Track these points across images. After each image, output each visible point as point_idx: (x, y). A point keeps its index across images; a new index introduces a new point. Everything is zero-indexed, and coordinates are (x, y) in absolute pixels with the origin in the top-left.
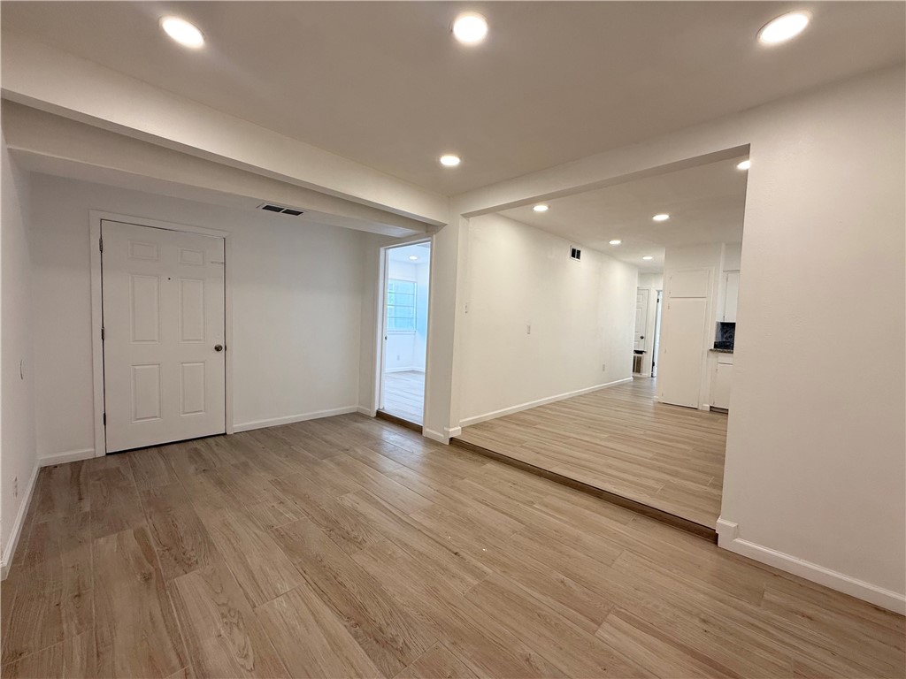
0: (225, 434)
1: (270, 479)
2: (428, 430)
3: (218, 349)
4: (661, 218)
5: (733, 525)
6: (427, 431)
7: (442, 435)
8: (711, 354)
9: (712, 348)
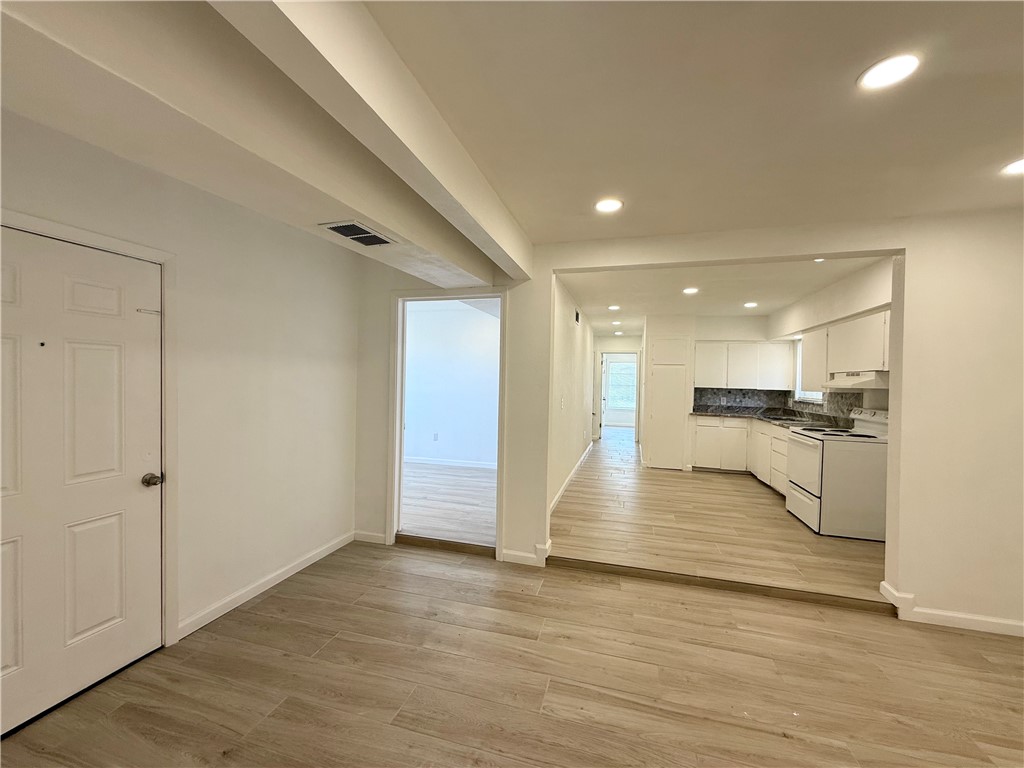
0: (163, 647)
1: (390, 720)
2: (504, 551)
3: (149, 481)
4: (690, 291)
5: (911, 596)
6: (504, 553)
7: (533, 556)
8: (693, 418)
9: (692, 412)
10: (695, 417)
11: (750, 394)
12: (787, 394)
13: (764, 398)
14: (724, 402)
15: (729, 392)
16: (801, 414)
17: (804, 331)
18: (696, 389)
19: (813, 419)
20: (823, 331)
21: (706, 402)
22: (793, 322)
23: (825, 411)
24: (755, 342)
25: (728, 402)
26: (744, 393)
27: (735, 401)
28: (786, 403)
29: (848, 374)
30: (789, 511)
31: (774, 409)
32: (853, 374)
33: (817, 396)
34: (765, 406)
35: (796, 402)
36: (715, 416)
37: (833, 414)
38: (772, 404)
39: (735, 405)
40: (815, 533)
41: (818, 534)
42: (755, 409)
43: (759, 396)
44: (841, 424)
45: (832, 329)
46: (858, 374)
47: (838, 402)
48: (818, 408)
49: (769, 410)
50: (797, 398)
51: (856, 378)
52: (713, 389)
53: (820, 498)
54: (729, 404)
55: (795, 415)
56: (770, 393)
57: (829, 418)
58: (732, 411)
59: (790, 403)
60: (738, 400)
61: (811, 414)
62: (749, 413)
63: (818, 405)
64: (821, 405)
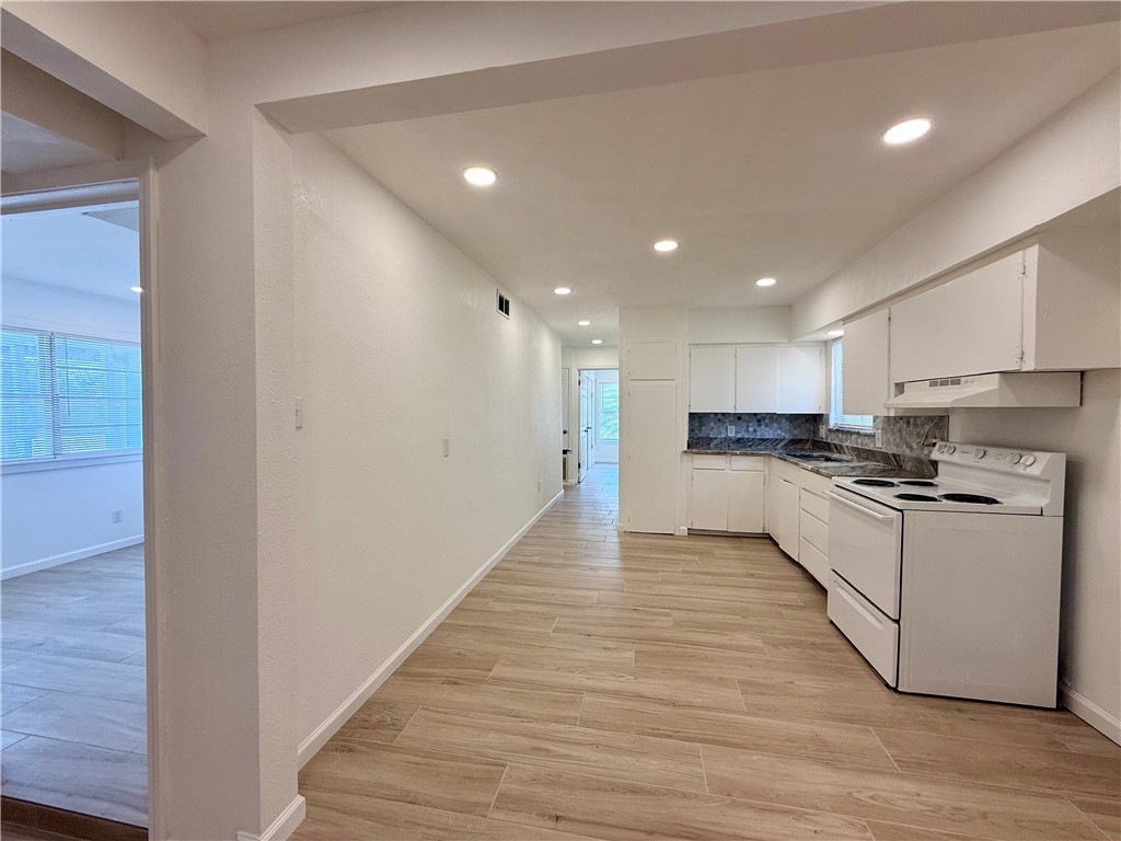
8: (685, 457)
9: (686, 449)
10: (690, 456)
11: (767, 421)
12: (816, 419)
13: (786, 425)
14: (732, 432)
15: (739, 418)
16: (839, 449)
17: (846, 320)
18: (690, 414)
19: (858, 456)
20: (882, 313)
21: (706, 433)
22: (830, 307)
23: (879, 445)
24: (772, 344)
25: (737, 432)
26: (759, 418)
27: (747, 431)
28: (816, 432)
29: (934, 383)
30: (831, 622)
31: (801, 440)
32: (944, 382)
33: (864, 422)
34: (788, 436)
35: (830, 430)
36: (719, 454)
37: (891, 450)
38: (798, 433)
39: (746, 436)
40: (887, 685)
41: (895, 690)
42: (776, 441)
43: (780, 423)
44: (908, 466)
45: (897, 307)
46: (956, 381)
47: (900, 431)
48: (867, 440)
49: (793, 442)
50: (832, 425)
51: (951, 389)
52: (716, 414)
53: (897, 622)
54: (739, 436)
55: (830, 450)
56: (795, 419)
57: (885, 457)
58: (742, 446)
59: (823, 432)
60: (751, 429)
61: (854, 449)
62: (767, 449)
63: (866, 435)
64: (872, 436)
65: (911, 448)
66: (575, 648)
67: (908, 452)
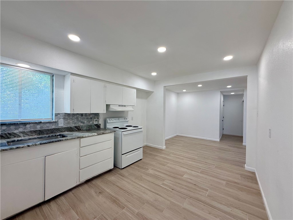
29: (119, 106)
32: (122, 106)
46: (125, 106)
65: (84, 123)
66: (200, 182)
67: (82, 124)
